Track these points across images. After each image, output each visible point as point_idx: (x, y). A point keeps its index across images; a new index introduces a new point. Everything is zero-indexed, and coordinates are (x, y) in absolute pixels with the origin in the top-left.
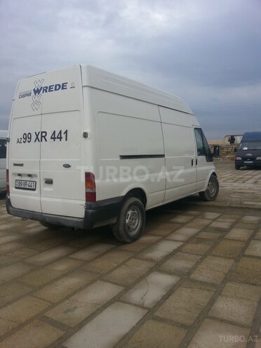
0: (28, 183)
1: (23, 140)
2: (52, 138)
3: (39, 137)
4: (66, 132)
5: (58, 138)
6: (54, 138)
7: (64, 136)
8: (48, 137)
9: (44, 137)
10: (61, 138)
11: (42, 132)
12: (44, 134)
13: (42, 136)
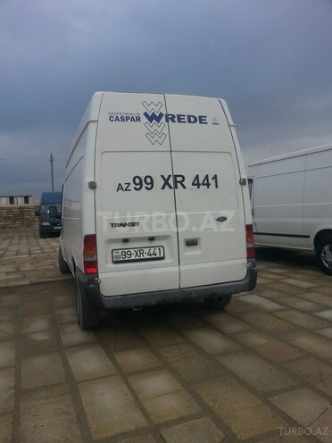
0: (146, 250)
1: (132, 186)
2: (193, 184)
3: (171, 182)
4: (215, 177)
5: (203, 184)
6: (198, 185)
7: (212, 182)
8: (188, 183)
9: (181, 182)
10: (208, 185)
11: (176, 177)
12: (179, 179)
13: (176, 182)
